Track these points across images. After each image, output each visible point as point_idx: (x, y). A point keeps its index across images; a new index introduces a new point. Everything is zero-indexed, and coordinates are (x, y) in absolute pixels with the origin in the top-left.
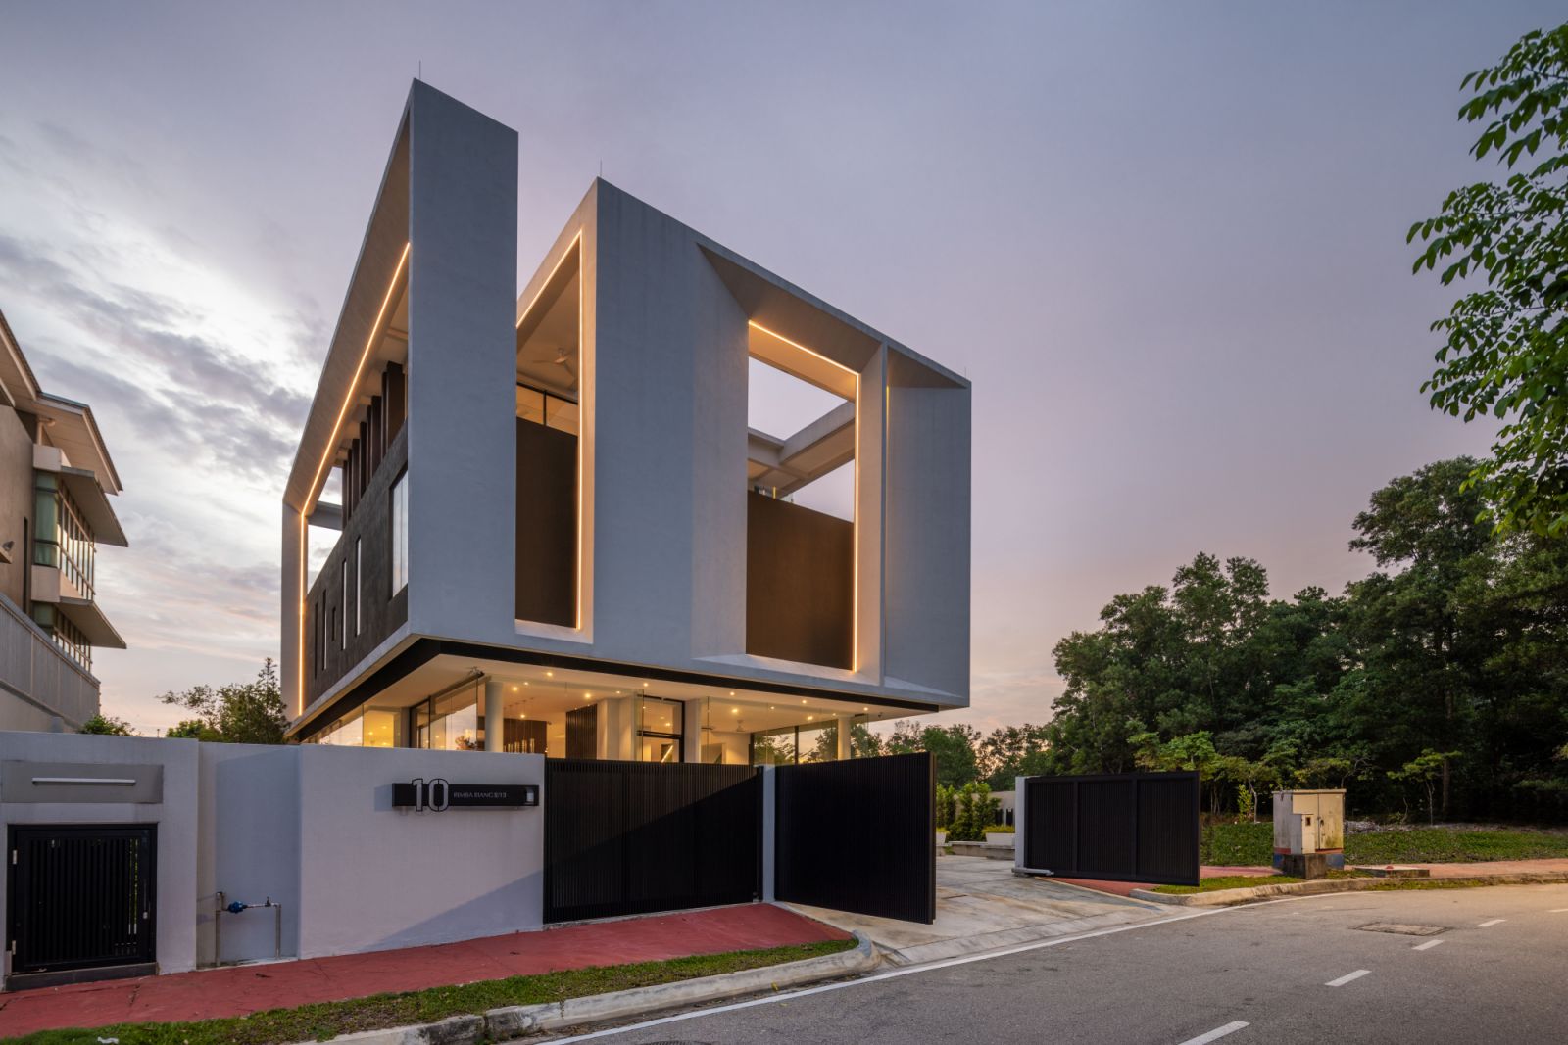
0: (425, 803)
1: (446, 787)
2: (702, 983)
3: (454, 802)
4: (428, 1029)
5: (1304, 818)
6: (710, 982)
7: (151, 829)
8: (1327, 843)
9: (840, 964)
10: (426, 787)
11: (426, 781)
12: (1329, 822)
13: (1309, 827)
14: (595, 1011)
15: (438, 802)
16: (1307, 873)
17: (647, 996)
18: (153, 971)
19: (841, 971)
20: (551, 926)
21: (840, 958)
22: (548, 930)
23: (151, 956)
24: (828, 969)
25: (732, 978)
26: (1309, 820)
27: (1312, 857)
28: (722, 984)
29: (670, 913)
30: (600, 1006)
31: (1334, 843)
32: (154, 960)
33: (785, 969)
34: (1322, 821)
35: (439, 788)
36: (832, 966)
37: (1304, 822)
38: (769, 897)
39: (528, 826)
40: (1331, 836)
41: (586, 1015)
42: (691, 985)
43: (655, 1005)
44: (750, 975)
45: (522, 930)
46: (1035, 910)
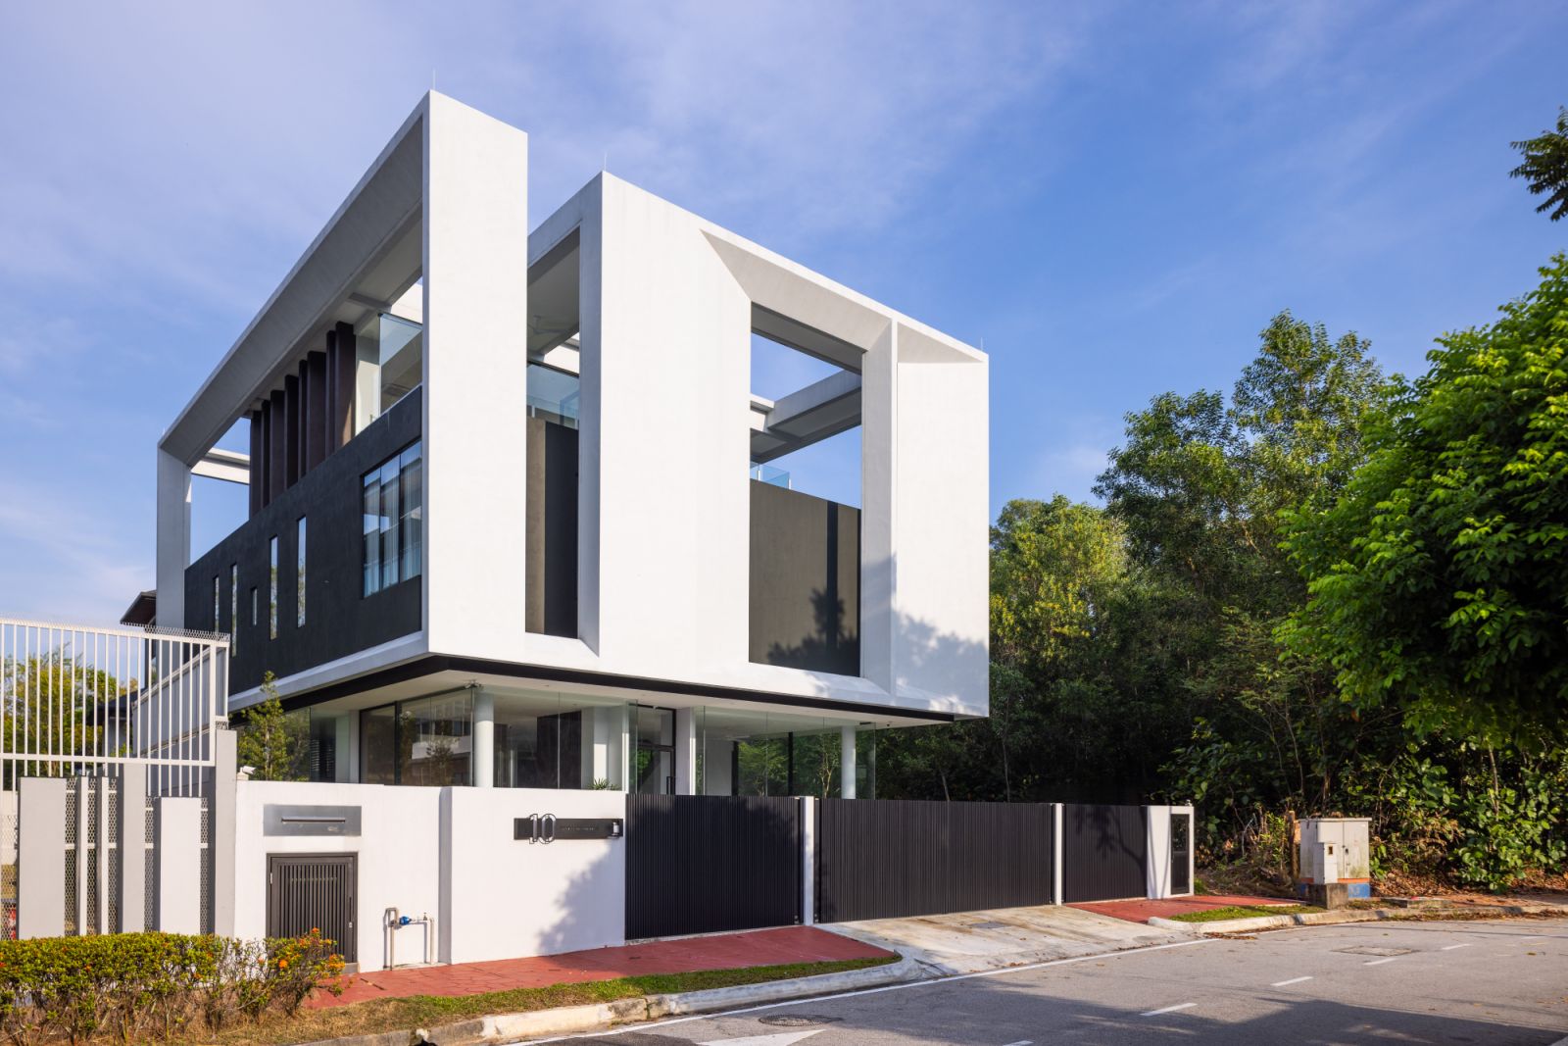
0: (539, 833)
2: (788, 983)
3: (556, 836)
4: (613, 1006)
5: (1326, 847)
6: (793, 983)
7: (354, 856)
8: (1352, 873)
9: (890, 973)
12: (1354, 851)
13: (1331, 856)
14: (717, 1000)
16: (1329, 902)
17: (750, 991)
18: (356, 969)
19: (891, 979)
20: (631, 943)
21: (890, 969)
22: (629, 945)
23: (354, 958)
24: (881, 977)
25: (808, 980)
26: (1331, 849)
27: (1334, 887)
28: (802, 985)
30: (719, 996)
31: (1359, 873)
32: (356, 961)
33: (848, 976)
34: (1347, 851)
36: (883, 974)
37: (1326, 851)
38: (809, 919)
40: (1356, 865)
41: (710, 1003)
42: (779, 984)
43: (756, 999)
44: (822, 979)
45: (609, 945)
46: (1052, 934)
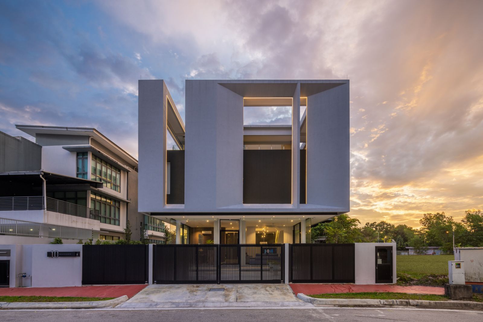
0: (54, 256)
1: (58, 253)
3: (59, 256)
7: (9, 261)
10: (54, 253)
11: (54, 251)
15: (56, 256)
18: (9, 287)
20: (84, 286)
22: (83, 286)
23: (9, 284)
29: (115, 285)
35: (56, 253)
38: (151, 283)
39: (78, 261)
45: (77, 286)
